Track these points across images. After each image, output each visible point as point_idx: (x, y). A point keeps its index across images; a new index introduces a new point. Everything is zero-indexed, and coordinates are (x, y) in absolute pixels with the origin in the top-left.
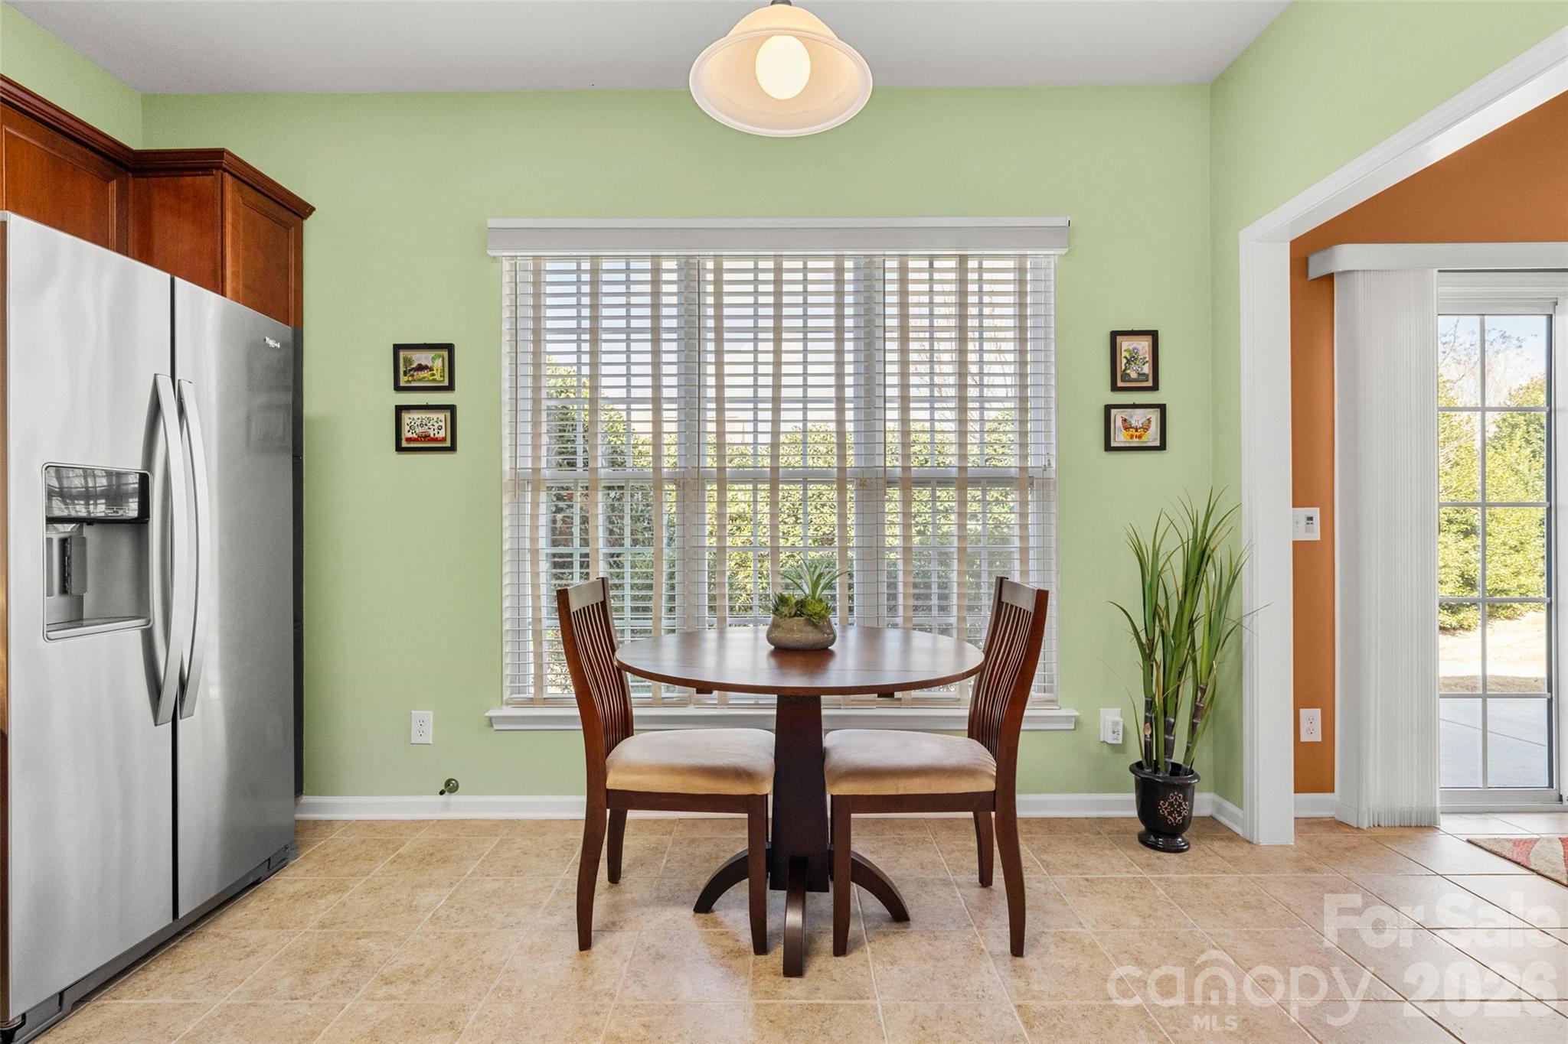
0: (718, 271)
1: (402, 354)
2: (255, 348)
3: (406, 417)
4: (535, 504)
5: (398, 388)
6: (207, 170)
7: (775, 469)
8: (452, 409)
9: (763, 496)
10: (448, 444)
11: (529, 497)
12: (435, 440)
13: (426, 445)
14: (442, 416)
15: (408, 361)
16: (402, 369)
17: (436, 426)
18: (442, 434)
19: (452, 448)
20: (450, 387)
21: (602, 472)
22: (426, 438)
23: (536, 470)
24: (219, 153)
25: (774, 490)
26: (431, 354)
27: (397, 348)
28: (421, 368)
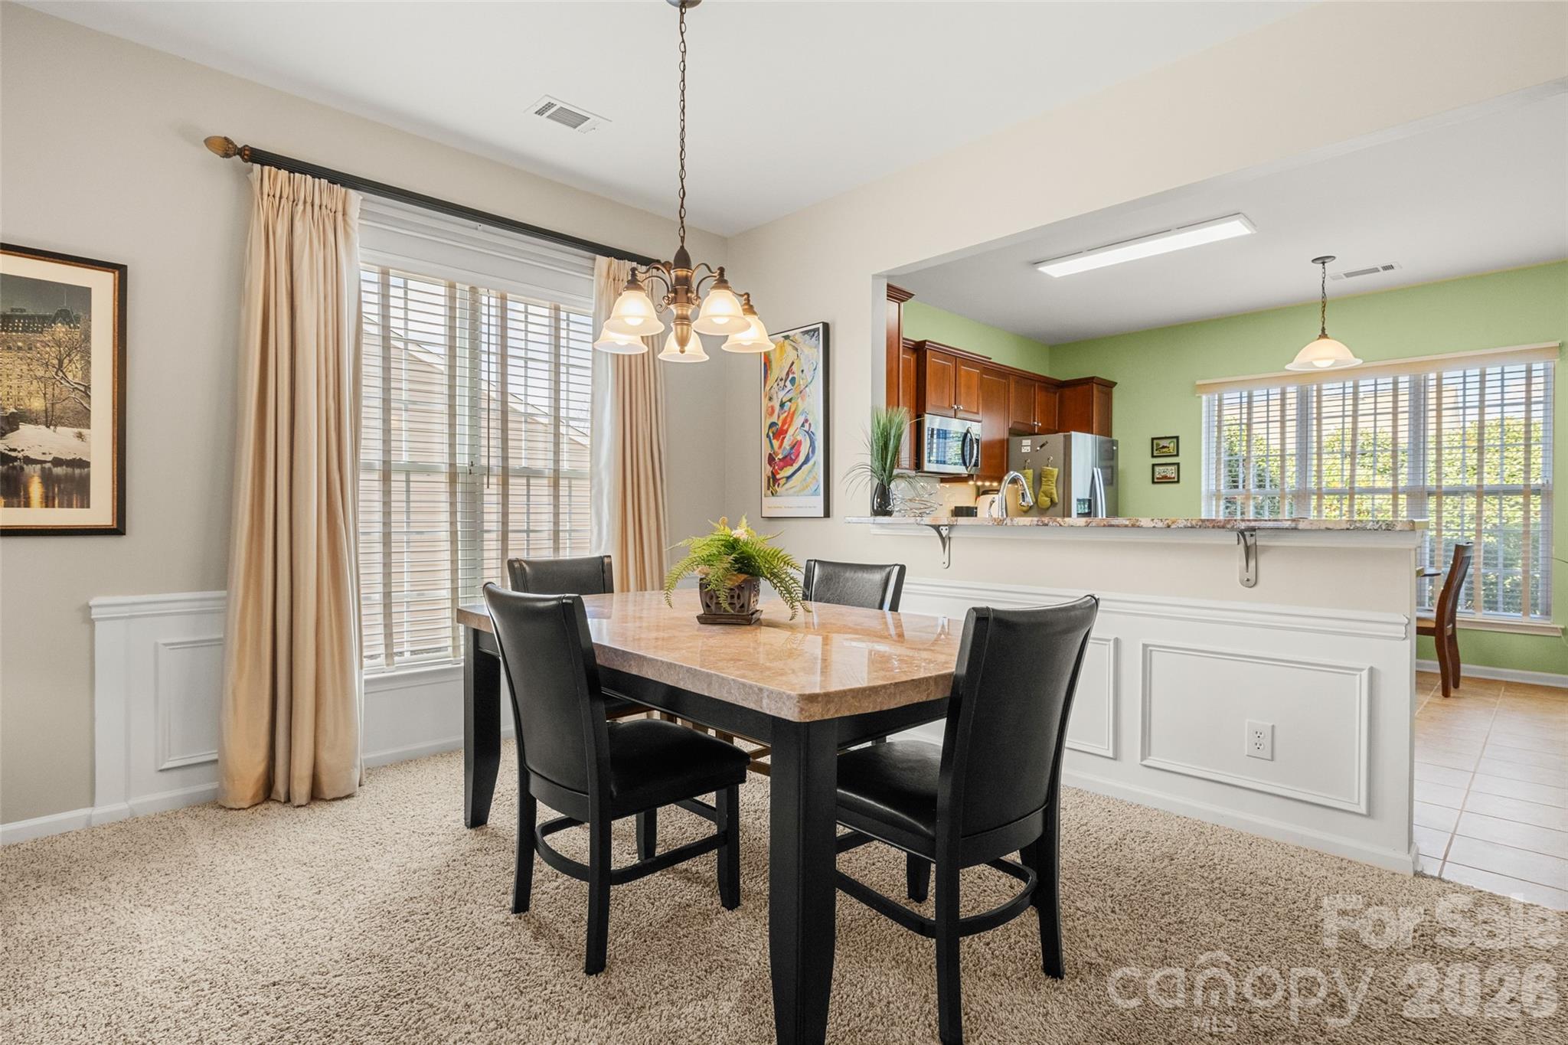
0: (1319, 391)
1: (1155, 441)
2: (1101, 443)
3: (1157, 469)
4: (1218, 506)
5: (1153, 456)
6: (1087, 384)
7: (1352, 488)
8: (1178, 464)
9: (1346, 502)
10: (1176, 480)
11: (1214, 503)
12: (1170, 478)
13: (1165, 480)
14: (1174, 468)
15: (1158, 445)
16: (1155, 448)
17: (1171, 472)
18: (1173, 475)
19: (1178, 482)
20: (1177, 455)
21: (1253, 490)
22: (1166, 477)
23: (1219, 491)
24: (1093, 378)
25: (1352, 499)
26: (1169, 441)
27: (1153, 439)
28: (1164, 447)
